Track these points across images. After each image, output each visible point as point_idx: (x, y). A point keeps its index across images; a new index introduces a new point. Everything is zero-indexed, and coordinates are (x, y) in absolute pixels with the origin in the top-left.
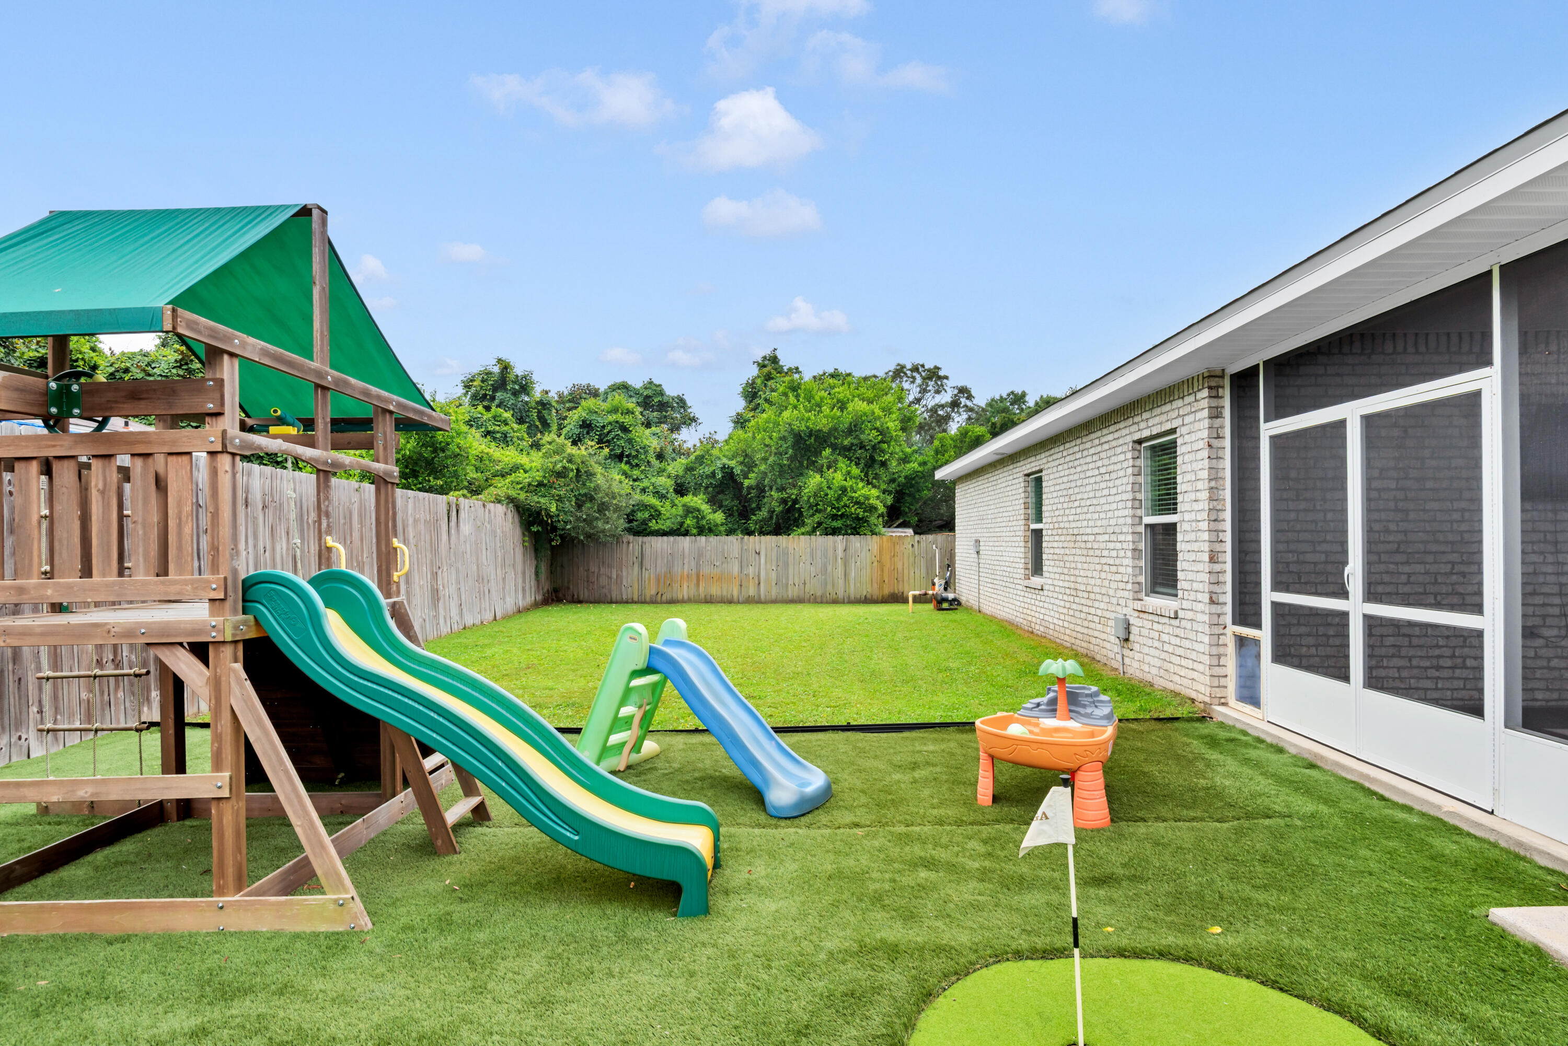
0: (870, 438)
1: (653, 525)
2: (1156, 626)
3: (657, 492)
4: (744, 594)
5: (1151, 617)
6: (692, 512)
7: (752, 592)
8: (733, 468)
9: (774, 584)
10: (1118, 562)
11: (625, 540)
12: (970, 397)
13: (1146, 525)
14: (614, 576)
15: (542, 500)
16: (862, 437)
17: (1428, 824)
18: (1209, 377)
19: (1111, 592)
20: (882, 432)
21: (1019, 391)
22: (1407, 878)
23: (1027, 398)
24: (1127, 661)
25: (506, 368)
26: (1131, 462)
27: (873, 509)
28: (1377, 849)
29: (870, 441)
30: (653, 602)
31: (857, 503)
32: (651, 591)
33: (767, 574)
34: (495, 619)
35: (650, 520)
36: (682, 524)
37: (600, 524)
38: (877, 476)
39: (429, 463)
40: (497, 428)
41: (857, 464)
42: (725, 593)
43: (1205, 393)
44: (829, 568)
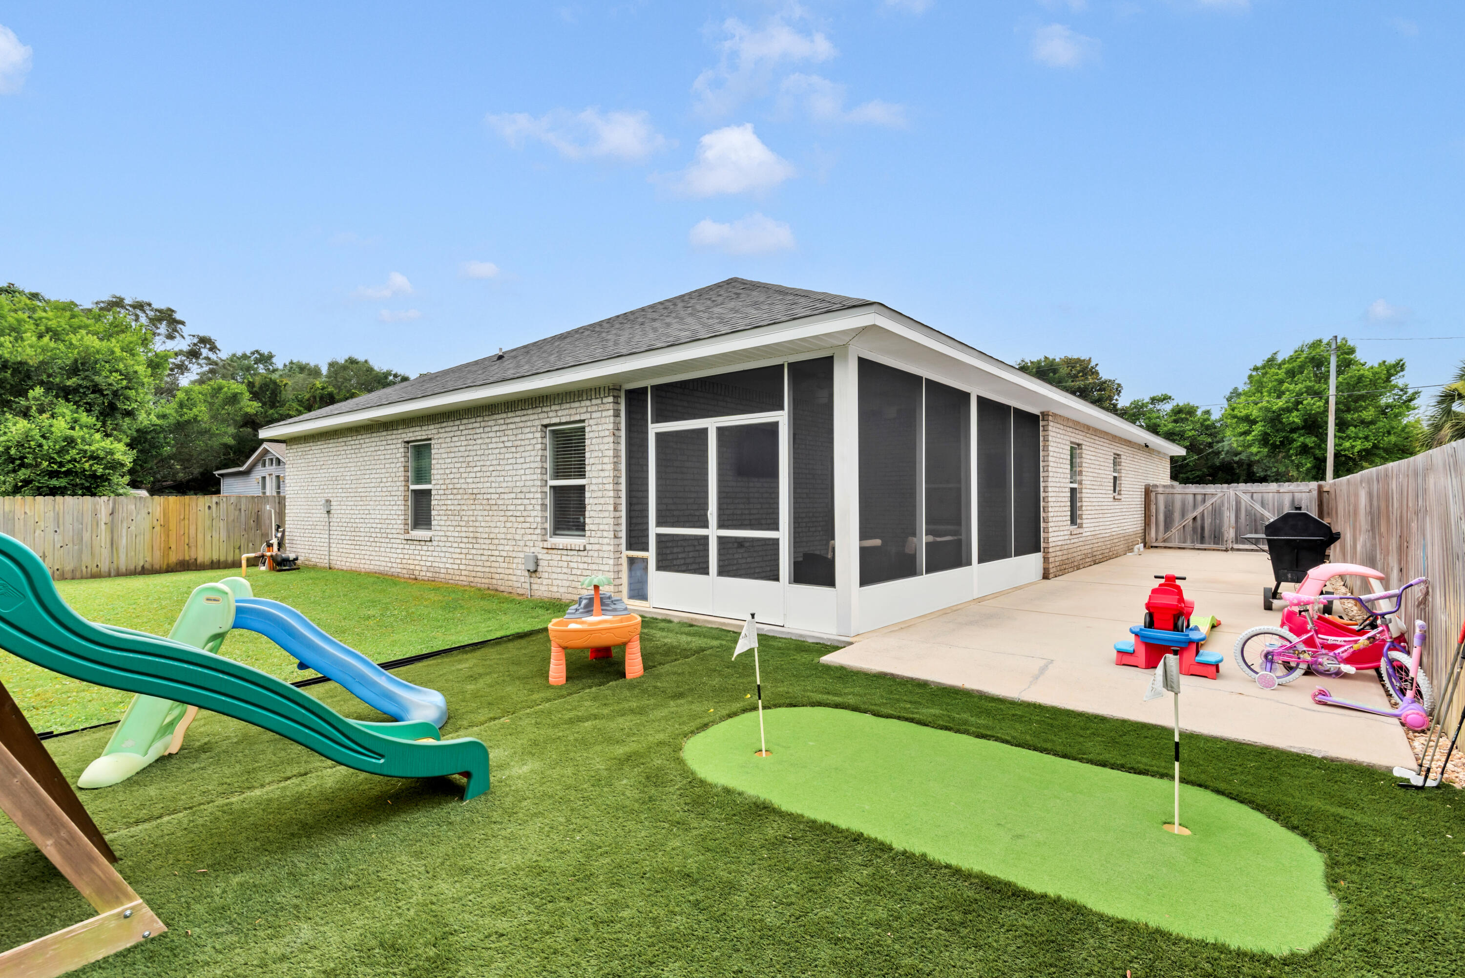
0: (110, 381)
2: (564, 558)
5: (559, 552)
10: (525, 514)
12: (213, 348)
13: (551, 487)
16: (96, 378)
18: (614, 389)
19: (517, 537)
20: (129, 377)
21: (265, 351)
23: (274, 360)
24: (534, 587)
26: (540, 440)
27: (115, 466)
29: (110, 385)
31: (92, 457)
38: (117, 427)
41: (88, 411)
43: (611, 399)
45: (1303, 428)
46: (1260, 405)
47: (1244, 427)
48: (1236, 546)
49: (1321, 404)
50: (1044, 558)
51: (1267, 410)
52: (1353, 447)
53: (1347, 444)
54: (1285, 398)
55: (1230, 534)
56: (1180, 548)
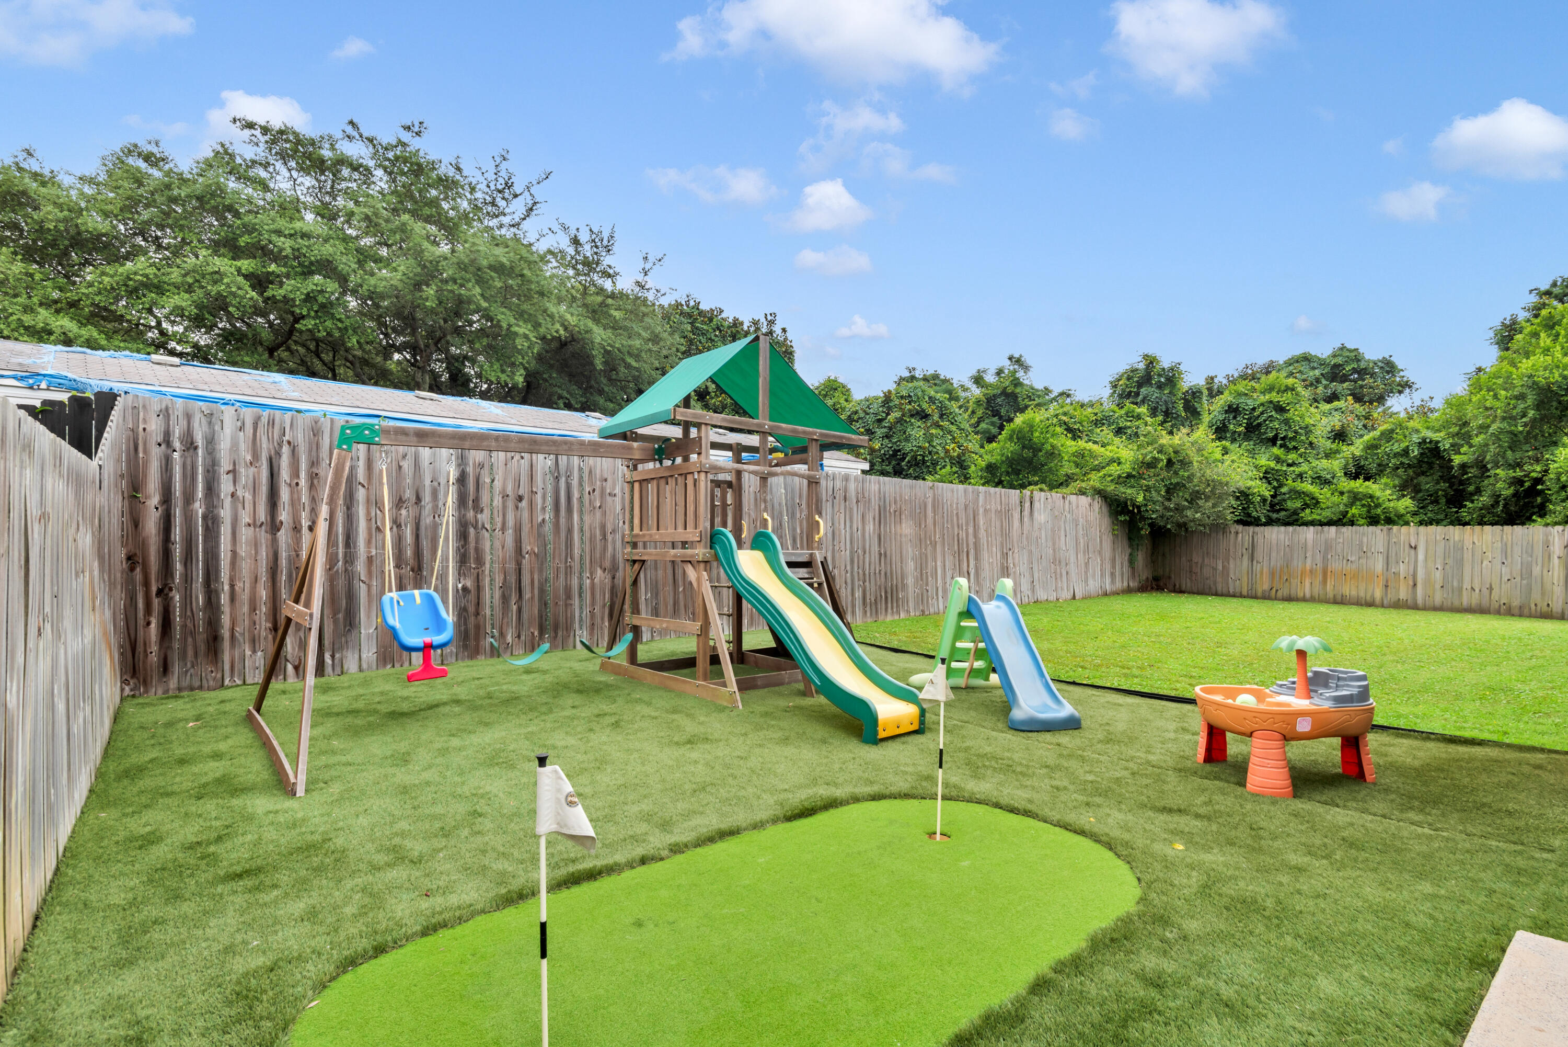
1: (1307, 515)
3: (1319, 478)
4: (1391, 596)
6: (1360, 500)
7: (1403, 594)
8: (1438, 442)
9: (1438, 586)
11: (1233, 530)
14: (1220, 567)
15: (1129, 491)
25: (1151, 363)
30: (1266, 597)
32: (1263, 585)
33: (1428, 574)
34: (1074, 598)
35: (1303, 510)
36: (1345, 514)
37: (1189, 513)
39: (1030, 462)
40: (1129, 424)
42: (1362, 594)
44: (1536, 570)
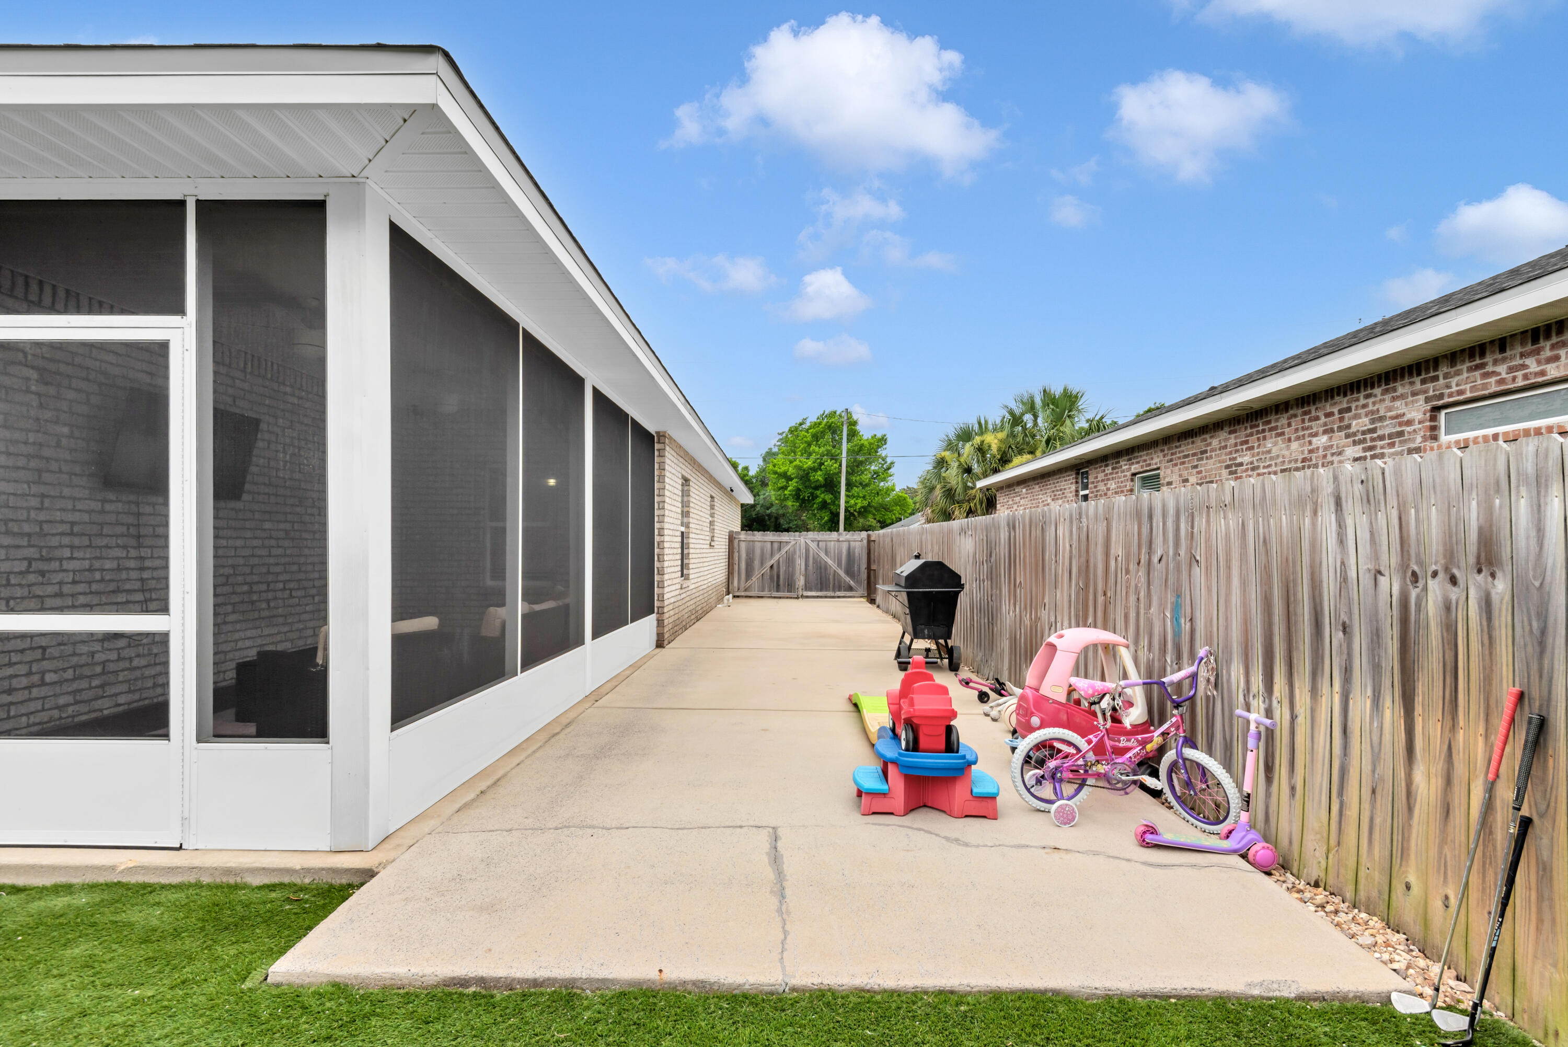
17: (106, 896)
22: (136, 988)
28: (65, 969)
45: (824, 486)
46: (795, 463)
47: (782, 482)
48: (805, 594)
49: (836, 465)
50: (658, 620)
51: (799, 468)
52: (856, 504)
53: (852, 502)
54: (813, 456)
55: (801, 582)
56: (759, 597)
